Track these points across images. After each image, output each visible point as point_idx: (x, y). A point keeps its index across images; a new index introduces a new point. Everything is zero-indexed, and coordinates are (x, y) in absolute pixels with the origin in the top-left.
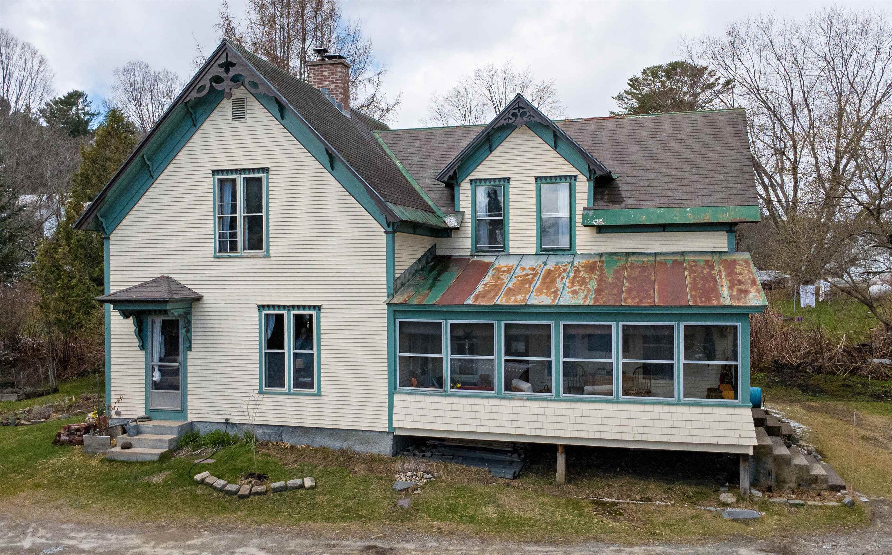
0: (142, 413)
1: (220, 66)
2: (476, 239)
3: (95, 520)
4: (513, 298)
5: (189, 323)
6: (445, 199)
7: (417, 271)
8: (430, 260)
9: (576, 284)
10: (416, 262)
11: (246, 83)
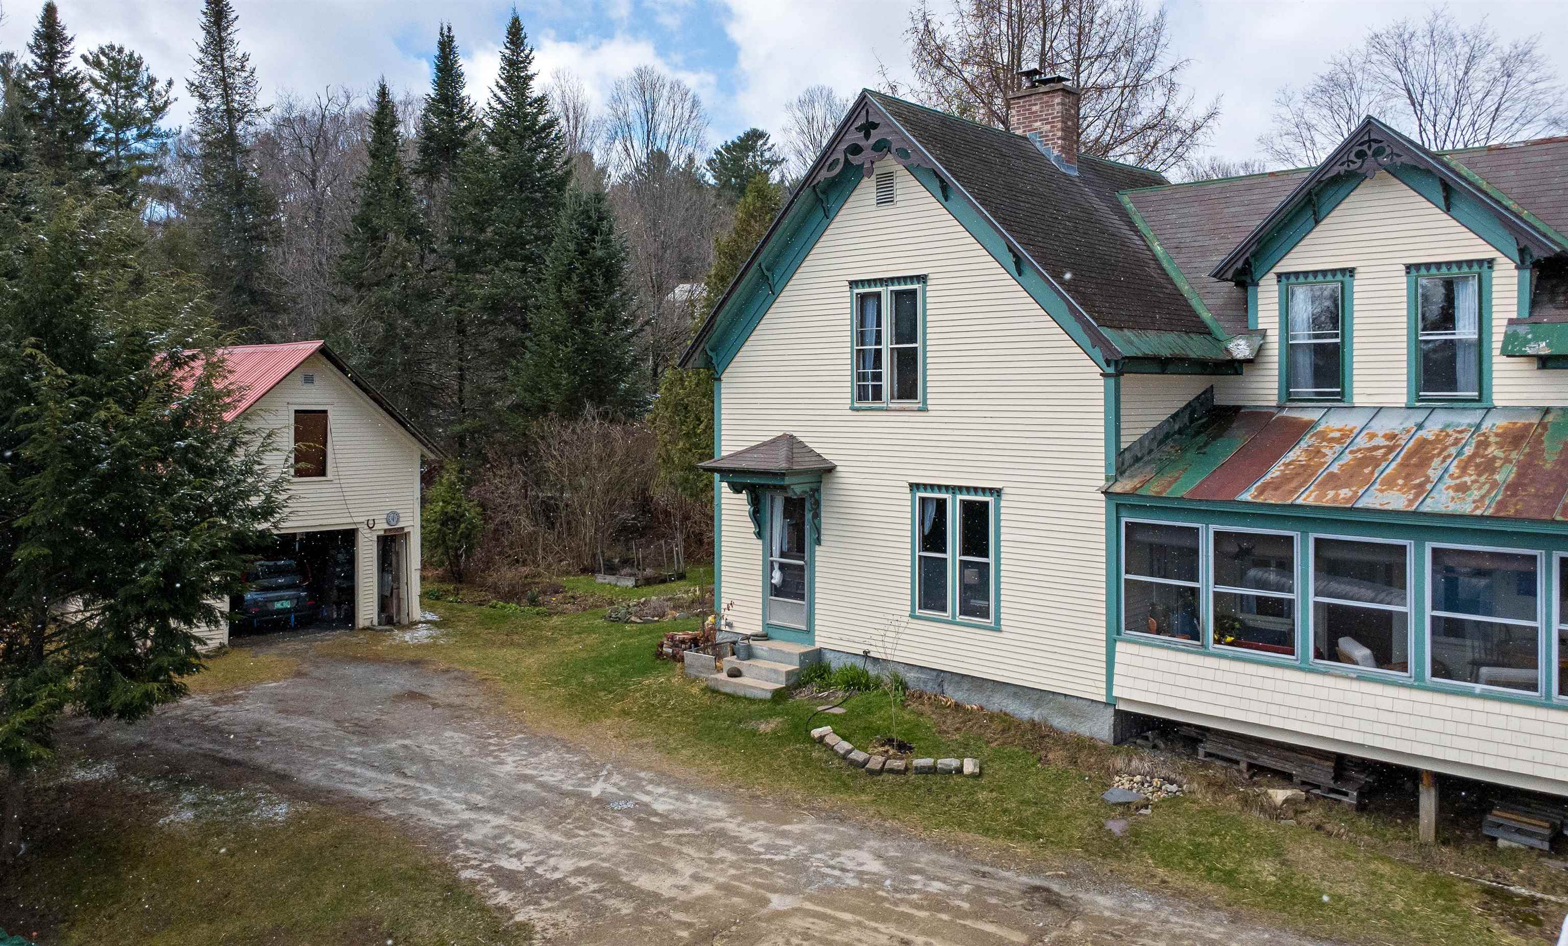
0: (758, 629)
1: (858, 129)
2: (1289, 378)
3: (680, 772)
4: (1331, 494)
5: (817, 504)
6: (1234, 307)
7: (1167, 436)
8: (1198, 414)
9: (1471, 470)
10: (1167, 421)
11: (893, 150)
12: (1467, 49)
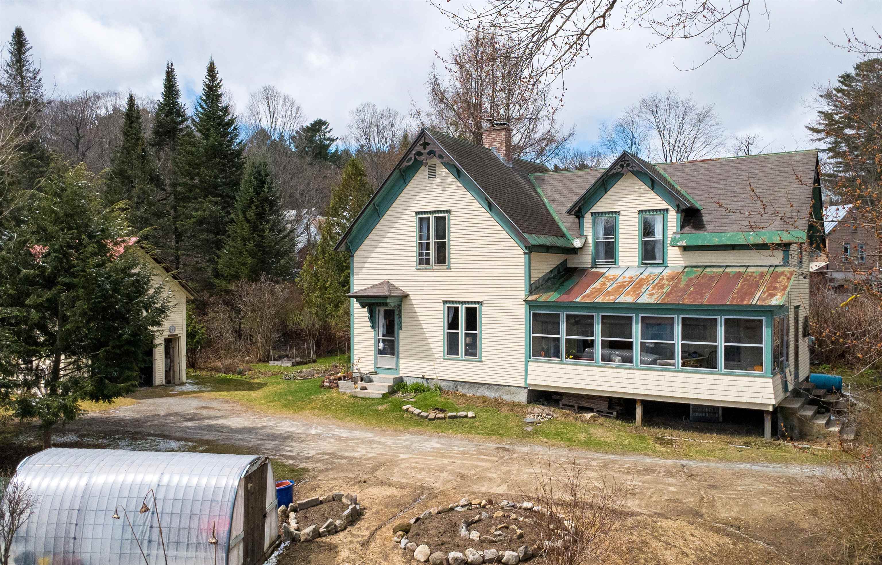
0: (373, 370)
1: (421, 145)
2: (596, 256)
3: (348, 425)
4: (607, 298)
5: (400, 311)
6: (575, 226)
7: (549, 279)
8: (561, 270)
9: (656, 289)
10: (549, 273)
11: (437, 155)
12: (684, 108)
